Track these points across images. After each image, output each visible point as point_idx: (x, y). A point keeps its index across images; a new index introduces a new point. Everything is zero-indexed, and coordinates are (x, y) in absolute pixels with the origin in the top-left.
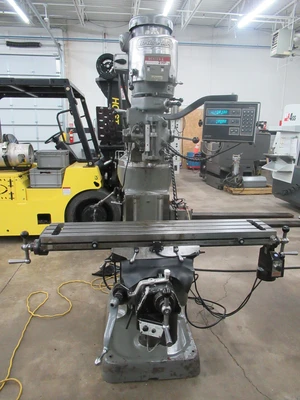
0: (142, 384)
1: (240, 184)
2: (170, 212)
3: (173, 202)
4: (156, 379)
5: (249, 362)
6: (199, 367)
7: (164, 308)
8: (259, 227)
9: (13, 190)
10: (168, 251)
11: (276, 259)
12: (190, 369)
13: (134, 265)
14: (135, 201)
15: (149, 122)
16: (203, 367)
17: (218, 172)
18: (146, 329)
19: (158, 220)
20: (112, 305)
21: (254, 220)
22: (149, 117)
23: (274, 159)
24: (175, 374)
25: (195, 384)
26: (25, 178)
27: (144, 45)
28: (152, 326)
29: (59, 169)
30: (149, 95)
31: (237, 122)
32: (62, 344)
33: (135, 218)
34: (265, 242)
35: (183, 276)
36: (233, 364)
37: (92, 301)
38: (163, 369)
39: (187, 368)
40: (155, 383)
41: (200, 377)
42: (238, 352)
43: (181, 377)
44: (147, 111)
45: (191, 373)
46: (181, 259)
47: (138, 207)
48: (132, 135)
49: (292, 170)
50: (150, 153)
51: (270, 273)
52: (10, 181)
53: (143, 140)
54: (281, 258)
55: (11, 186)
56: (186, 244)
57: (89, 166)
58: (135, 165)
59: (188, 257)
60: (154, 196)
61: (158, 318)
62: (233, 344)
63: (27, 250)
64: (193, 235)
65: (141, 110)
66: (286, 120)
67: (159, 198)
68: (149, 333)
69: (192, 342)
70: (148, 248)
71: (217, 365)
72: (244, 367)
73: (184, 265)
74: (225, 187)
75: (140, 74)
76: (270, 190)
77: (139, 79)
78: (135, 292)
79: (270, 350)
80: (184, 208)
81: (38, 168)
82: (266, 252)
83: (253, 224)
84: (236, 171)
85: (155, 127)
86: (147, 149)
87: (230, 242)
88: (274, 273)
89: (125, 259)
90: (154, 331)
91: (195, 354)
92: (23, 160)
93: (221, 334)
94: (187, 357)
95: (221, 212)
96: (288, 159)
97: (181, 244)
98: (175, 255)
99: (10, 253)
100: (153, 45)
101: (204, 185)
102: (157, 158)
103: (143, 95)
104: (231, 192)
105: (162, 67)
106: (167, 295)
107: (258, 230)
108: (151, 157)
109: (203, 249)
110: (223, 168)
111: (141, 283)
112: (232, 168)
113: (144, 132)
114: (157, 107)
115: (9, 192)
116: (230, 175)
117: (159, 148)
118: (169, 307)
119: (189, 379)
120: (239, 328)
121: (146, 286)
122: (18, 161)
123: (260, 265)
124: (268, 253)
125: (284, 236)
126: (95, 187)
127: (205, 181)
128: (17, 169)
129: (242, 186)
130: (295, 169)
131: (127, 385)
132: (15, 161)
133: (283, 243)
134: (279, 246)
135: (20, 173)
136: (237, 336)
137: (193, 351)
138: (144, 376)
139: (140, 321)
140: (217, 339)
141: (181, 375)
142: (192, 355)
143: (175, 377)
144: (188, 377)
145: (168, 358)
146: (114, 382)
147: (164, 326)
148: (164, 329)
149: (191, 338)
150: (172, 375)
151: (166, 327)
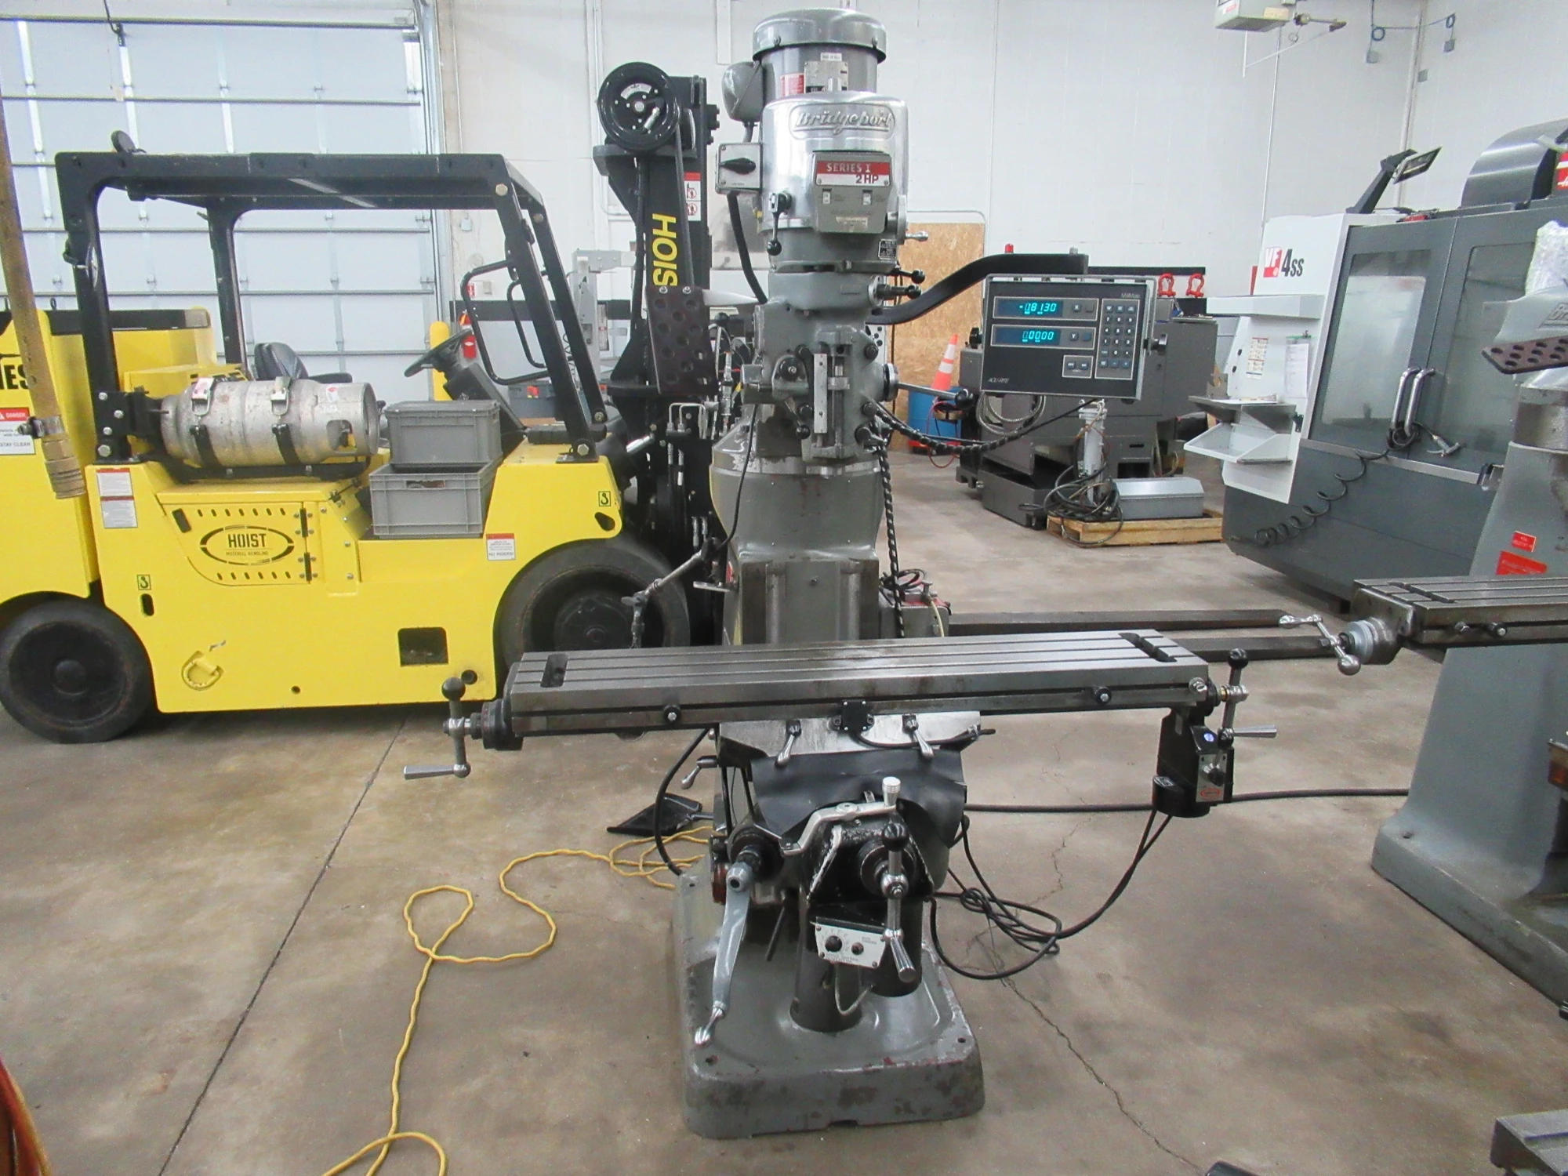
0: (808, 1139)
1: (1109, 508)
2: (880, 612)
3: (889, 582)
4: (850, 1124)
5: (1134, 1073)
6: (979, 1089)
7: (887, 880)
8: (1155, 653)
9: (312, 545)
10: (886, 730)
11: (1208, 748)
12: (954, 1092)
13: (788, 772)
14: (774, 580)
15: (825, 348)
16: (992, 1090)
17: (1026, 466)
18: (834, 945)
19: (845, 637)
20: (734, 882)
21: (1141, 633)
22: (825, 332)
23: (1229, 416)
24: (908, 1109)
25: (969, 1132)
26: (351, 502)
27: (811, 125)
28: (850, 936)
29: (472, 469)
30: (828, 268)
31: (1088, 339)
32: (544, 1038)
33: (774, 632)
34: (1175, 695)
35: (933, 798)
36: (1083, 1078)
37: (622, 913)
38: (871, 1093)
39: (944, 1088)
40: (848, 1134)
41: (986, 1117)
42: (1102, 1047)
43: (927, 1117)
44: (816, 314)
45: (956, 1103)
46: (927, 750)
47: (785, 599)
48: (775, 384)
49: (1293, 456)
50: (827, 439)
51: (1191, 791)
52: (304, 516)
53: (807, 398)
54: (1224, 744)
55: (305, 532)
56: (940, 708)
57: (576, 458)
58: (769, 467)
59: (947, 745)
60: (831, 565)
61: (870, 913)
62: (1086, 1026)
63: (460, 735)
64: (960, 679)
65: (799, 312)
66: (1269, 272)
67: (846, 572)
68: (845, 956)
69: (957, 1015)
70: (828, 722)
71: (1036, 1084)
72: (1120, 1085)
73: (935, 769)
74: (1051, 519)
75: (801, 207)
76: (1213, 526)
77: (796, 223)
78: (803, 843)
79: (1199, 1039)
80: (924, 599)
81: (397, 469)
82: (1179, 730)
83: (1140, 644)
84: (1090, 461)
85: (840, 361)
86: (820, 425)
87: (1070, 700)
88: (1204, 790)
89: (762, 754)
90: (857, 950)
91: (967, 1049)
92: (343, 441)
93: (1046, 998)
94: (942, 1058)
95: (1040, 611)
96: (1276, 417)
97: (925, 708)
98: (906, 739)
99: (310, 766)
100: (834, 125)
101: (974, 511)
102: (848, 452)
103: (808, 268)
104: (1075, 539)
105: (868, 191)
106: (896, 844)
107: (1153, 663)
108: (830, 451)
109: (989, 721)
110: (1043, 450)
111: (818, 817)
112: (1075, 450)
113: (810, 377)
114: (848, 301)
115: (298, 553)
116: (1072, 475)
117: (855, 421)
118: (902, 878)
119: (948, 1124)
120: (1104, 979)
121: (831, 824)
122: (325, 444)
123: (1161, 771)
124: (1186, 730)
125: (1234, 680)
126: (598, 533)
127: (977, 497)
128: (323, 471)
129: (1115, 516)
130: (1302, 450)
131: (766, 1142)
132: (316, 444)
133: (1231, 702)
134: (1220, 709)
135: (331, 487)
136: (1098, 1003)
137: (962, 1041)
138: (816, 1115)
139: (817, 925)
140: (1033, 1013)
141: (926, 1111)
142: (960, 1051)
143: (911, 1117)
144: (948, 1116)
145: (888, 1061)
146: (724, 1135)
147: (888, 933)
148: (887, 940)
149: (953, 1005)
150: (898, 1110)
151: (893, 934)
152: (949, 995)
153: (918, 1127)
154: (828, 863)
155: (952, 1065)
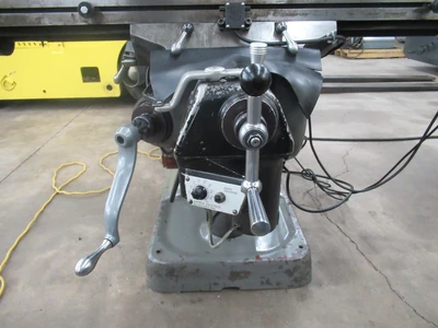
0: (211, 296)
1: (359, 44)
4: (236, 289)
5: (395, 266)
6: (309, 273)
7: (246, 129)
12: (295, 275)
13: (180, 60)
16: (316, 272)
18: (201, 194)
20: (120, 139)
24: (268, 282)
25: (303, 298)
28: (214, 186)
36: (366, 267)
38: (247, 274)
39: (289, 273)
40: (234, 294)
41: (312, 288)
42: (374, 250)
43: (279, 286)
45: (296, 280)
46: (293, 47)
59: (310, 45)
62: (365, 238)
68: (209, 203)
69: (299, 232)
71: (340, 270)
72: (388, 273)
73: (300, 59)
78: (172, 102)
79: (428, 248)
89: (160, 48)
90: (220, 199)
91: (304, 252)
93: (343, 222)
94: (289, 256)
97: (293, 17)
111: (186, 76)
118: (262, 128)
119: (291, 291)
120: (372, 214)
131: (188, 297)
136: (370, 226)
137: (301, 247)
138: (216, 284)
139: (186, 176)
140: (337, 229)
141: (278, 284)
142: (299, 253)
143: (268, 286)
144: (291, 287)
145: (258, 257)
146: (165, 291)
147: (246, 184)
148: (245, 191)
149: (297, 226)
150: (262, 283)
151: (252, 185)
152: (294, 220)
153: (274, 293)
154: (192, 117)
155: (295, 261)
